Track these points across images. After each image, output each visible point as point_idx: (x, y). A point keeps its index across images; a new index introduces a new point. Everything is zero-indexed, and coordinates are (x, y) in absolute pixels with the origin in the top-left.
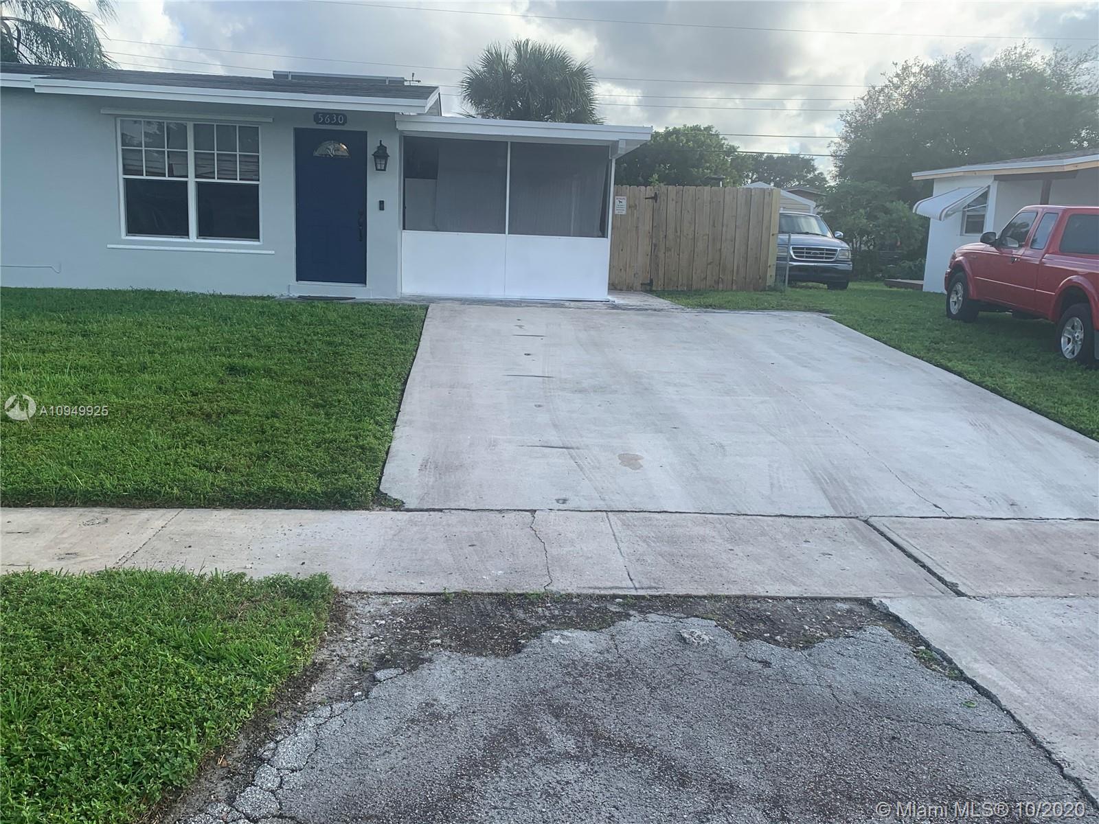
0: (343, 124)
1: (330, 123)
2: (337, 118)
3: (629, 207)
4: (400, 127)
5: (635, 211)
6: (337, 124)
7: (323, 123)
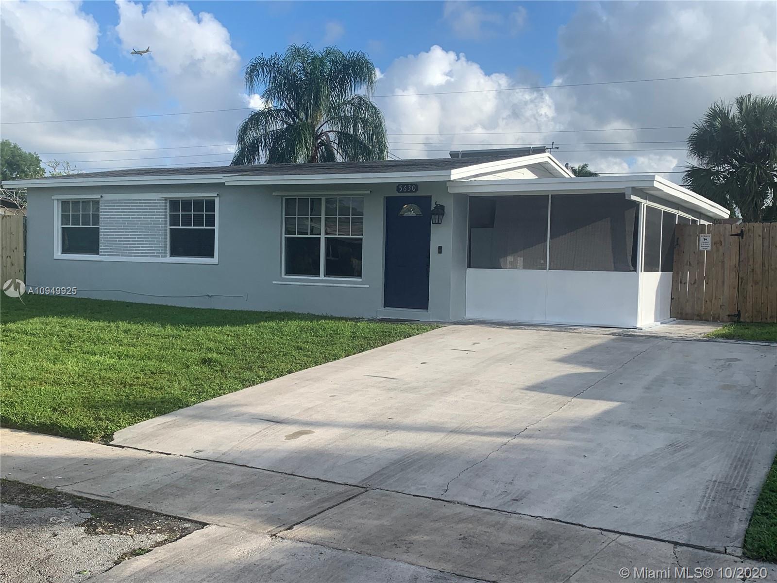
0: (415, 192)
1: (407, 192)
2: (411, 188)
3: (714, 243)
4: (451, 191)
5: (720, 247)
6: (411, 191)
7: (402, 192)
